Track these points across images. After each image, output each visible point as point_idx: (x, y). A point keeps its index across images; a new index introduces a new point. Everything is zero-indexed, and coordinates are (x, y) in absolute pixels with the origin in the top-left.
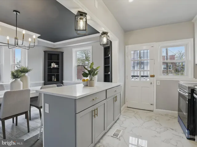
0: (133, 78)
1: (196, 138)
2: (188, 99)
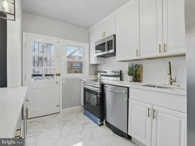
0: (33, 78)
1: (104, 122)
2: (100, 93)
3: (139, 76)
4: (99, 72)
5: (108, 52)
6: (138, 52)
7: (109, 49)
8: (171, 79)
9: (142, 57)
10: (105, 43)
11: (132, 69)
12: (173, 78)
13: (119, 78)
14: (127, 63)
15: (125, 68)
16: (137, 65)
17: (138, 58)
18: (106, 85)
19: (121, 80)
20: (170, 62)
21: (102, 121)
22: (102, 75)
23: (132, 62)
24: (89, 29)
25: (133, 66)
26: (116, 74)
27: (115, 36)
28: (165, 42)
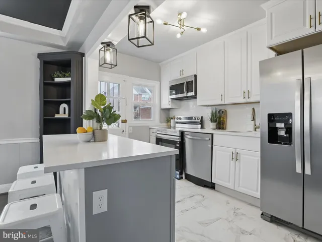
1: (184, 176)
2: (180, 142)
3: (222, 123)
4: (172, 119)
5: (187, 94)
6: (223, 96)
7: (188, 91)
8: (255, 125)
9: (226, 102)
10: (184, 83)
11: (216, 115)
12: (257, 124)
13: (199, 126)
14: (210, 108)
15: (207, 114)
16: (220, 110)
17: (222, 103)
18: (186, 133)
19: (202, 127)
20: (253, 108)
21: (181, 174)
22: (177, 123)
23: (215, 107)
24: (160, 64)
25: (216, 112)
26: (197, 121)
27: (195, 76)
28: (249, 89)
